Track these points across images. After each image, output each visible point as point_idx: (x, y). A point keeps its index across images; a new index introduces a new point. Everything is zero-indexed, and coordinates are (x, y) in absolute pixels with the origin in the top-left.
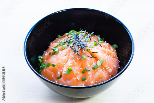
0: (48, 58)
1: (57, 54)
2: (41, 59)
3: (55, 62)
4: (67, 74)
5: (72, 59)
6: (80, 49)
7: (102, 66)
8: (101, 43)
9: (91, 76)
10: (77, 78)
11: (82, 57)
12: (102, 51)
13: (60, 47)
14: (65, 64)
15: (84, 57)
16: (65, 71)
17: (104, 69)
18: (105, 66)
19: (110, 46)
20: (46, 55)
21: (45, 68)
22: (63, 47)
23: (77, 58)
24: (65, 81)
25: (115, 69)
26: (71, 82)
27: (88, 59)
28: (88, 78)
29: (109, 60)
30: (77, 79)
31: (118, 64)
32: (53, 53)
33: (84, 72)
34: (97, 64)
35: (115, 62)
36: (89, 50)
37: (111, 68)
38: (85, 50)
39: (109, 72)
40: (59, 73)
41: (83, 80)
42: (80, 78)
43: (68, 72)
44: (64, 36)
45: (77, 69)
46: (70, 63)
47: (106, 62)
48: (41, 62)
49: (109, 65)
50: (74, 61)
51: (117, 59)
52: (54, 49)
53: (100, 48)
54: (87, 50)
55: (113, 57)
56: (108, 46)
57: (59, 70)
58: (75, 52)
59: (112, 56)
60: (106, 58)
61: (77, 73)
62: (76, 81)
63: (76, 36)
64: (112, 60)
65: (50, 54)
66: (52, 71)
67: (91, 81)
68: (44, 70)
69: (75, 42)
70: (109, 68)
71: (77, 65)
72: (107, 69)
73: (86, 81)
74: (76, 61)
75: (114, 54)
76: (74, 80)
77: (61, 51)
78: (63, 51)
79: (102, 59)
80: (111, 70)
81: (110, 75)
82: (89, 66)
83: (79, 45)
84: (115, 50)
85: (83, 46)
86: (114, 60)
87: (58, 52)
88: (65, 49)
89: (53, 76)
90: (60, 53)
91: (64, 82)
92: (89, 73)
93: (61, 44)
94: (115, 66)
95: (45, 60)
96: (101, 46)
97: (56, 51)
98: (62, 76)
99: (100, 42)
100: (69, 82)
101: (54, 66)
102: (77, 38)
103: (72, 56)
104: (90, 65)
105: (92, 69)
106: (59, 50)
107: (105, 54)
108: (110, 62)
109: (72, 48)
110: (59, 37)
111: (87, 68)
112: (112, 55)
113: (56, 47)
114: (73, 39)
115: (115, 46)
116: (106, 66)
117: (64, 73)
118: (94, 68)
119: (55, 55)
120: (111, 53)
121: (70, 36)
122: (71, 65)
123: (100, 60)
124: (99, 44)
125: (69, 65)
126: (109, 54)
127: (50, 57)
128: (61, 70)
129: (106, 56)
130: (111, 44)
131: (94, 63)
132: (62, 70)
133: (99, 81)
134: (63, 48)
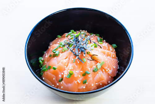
0: (49, 60)
1: (58, 56)
2: (41, 60)
3: (55, 65)
4: (68, 77)
5: (72, 62)
6: (80, 52)
7: (102, 68)
8: (100, 44)
9: (91, 79)
10: (78, 81)
11: (82, 60)
12: (102, 52)
13: (60, 49)
14: (65, 67)
15: (85, 60)
16: (66, 75)
17: (103, 70)
18: (104, 68)
19: (109, 45)
20: (46, 56)
21: (46, 71)
22: (63, 49)
23: (77, 61)
24: (67, 84)
25: (114, 70)
26: (72, 85)
27: (89, 62)
28: (89, 81)
29: (108, 61)
30: (78, 83)
31: (117, 64)
32: (53, 55)
33: (85, 74)
34: (97, 67)
35: (115, 62)
36: (89, 53)
37: (110, 69)
38: (85, 54)
39: (108, 74)
40: (60, 76)
41: (84, 83)
42: (81, 81)
43: (69, 76)
44: (63, 36)
45: (77, 73)
46: (70, 66)
47: (106, 64)
48: (42, 64)
49: (108, 67)
50: (75, 65)
51: (116, 59)
52: (54, 51)
53: (100, 49)
54: (87, 53)
55: (113, 58)
56: (107, 47)
57: (60, 73)
58: (76, 55)
59: (111, 57)
60: (106, 60)
61: (78, 76)
62: (77, 84)
63: (76, 38)
64: (112, 61)
65: (50, 56)
66: (53, 74)
67: (92, 84)
68: (46, 73)
69: (75, 45)
70: (109, 69)
71: (77, 69)
72: (107, 70)
73: (87, 83)
74: (76, 64)
75: (113, 55)
76: (75, 83)
77: (62, 53)
78: (63, 53)
79: (102, 62)
80: (110, 72)
81: (110, 77)
82: (89, 69)
83: (79, 48)
84: (114, 50)
85: (83, 49)
86: (114, 61)
87: (59, 54)
88: (65, 51)
89: (54, 79)
90: (60, 56)
91: (65, 85)
92: (89, 76)
93: (61, 46)
94: (114, 67)
95: (46, 62)
96: (101, 48)
97: (56, 54)
98: (63, 79)
99: (99, 42)
100: (70, 85)
101: (55, 69)
102: (77, 41)
103: (73, 59)
104: (91, 68)
105: (92, 72)
106: (59, 53)
107: (105, 56)
108: (110, 63)
109: (72, 51)
110: (59, 37)
111: (88, 71)
112: (111, 55)
113: (56, 50)
114: (73, 41)
115: (115, 45)
116: (106, 68)
117: (66, 77)
118: (94, 71)
119: (55, 58)
120: (111, 53)
121: (69, 37)
122: (72, 68)
123: (100, 63)
124: (98, 45)
125: (70, 69)
126: (108, 55)
127: (51, 59)
128: (62, 74)
129: (106, 58)
130: (110, 43)
131: (95, 65)
132: (64, 73)
133: (99, 83)
134: (63, 51)
